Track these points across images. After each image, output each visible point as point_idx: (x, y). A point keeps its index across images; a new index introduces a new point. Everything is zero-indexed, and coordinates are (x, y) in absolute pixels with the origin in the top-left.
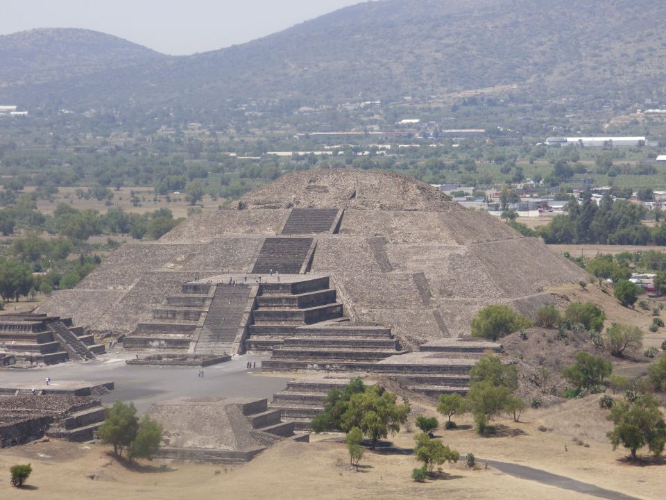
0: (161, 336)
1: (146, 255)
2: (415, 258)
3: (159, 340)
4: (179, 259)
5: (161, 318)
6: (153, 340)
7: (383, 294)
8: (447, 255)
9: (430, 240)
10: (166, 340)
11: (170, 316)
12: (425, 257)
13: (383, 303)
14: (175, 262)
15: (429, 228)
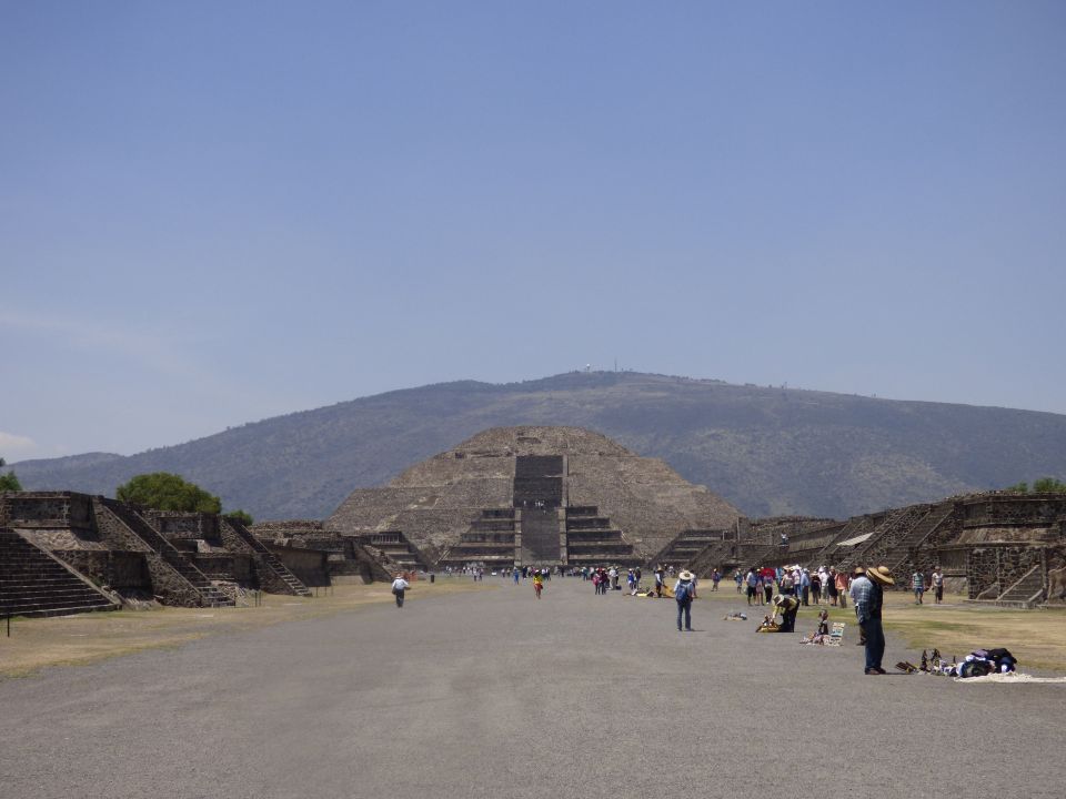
0: (476, 558)
1: (386, 498)
2: (659, 495)
3: (477, 561)
4: (421, 501)
5: (470, 541)
6: (470, 562)
7: (651, 524)
8: (689, 492)
9: (663, 481)
10: (485, 561)
11: (479, 539)
12: (669, 494)
13: (654, 532)
14: (417, 503)
15: (657, 471)
